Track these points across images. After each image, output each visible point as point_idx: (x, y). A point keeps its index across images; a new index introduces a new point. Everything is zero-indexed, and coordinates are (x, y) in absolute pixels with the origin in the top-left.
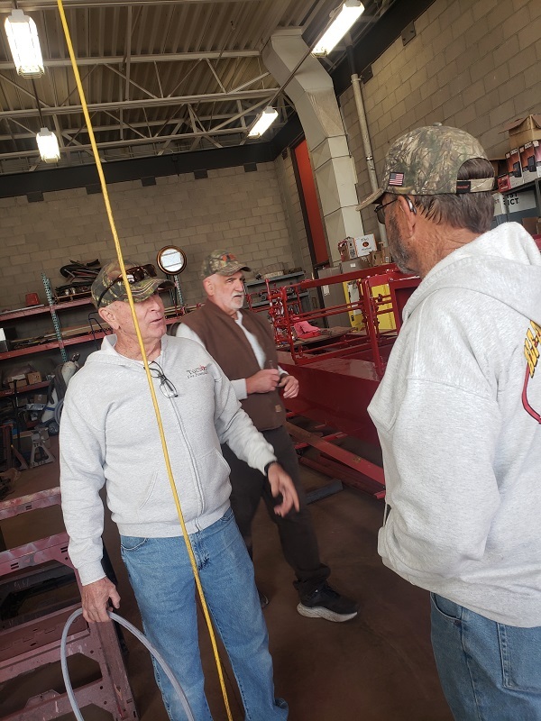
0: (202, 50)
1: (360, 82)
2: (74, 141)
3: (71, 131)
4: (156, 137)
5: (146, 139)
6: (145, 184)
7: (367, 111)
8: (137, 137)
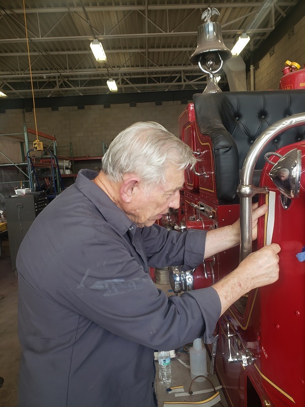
0: (185, 46)
1: (254, 69)
2: (128, 81)
3: (127, 77)
4: (163, 84)
5: (158, 84)
6: (157, 104)
7: (256, 83)
8: (154, 82)
